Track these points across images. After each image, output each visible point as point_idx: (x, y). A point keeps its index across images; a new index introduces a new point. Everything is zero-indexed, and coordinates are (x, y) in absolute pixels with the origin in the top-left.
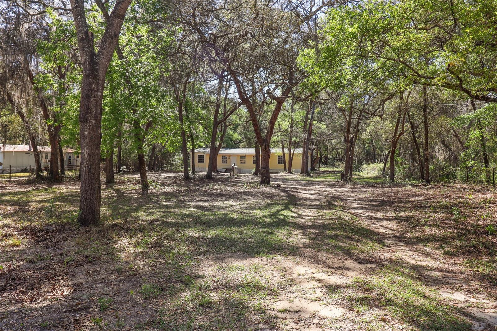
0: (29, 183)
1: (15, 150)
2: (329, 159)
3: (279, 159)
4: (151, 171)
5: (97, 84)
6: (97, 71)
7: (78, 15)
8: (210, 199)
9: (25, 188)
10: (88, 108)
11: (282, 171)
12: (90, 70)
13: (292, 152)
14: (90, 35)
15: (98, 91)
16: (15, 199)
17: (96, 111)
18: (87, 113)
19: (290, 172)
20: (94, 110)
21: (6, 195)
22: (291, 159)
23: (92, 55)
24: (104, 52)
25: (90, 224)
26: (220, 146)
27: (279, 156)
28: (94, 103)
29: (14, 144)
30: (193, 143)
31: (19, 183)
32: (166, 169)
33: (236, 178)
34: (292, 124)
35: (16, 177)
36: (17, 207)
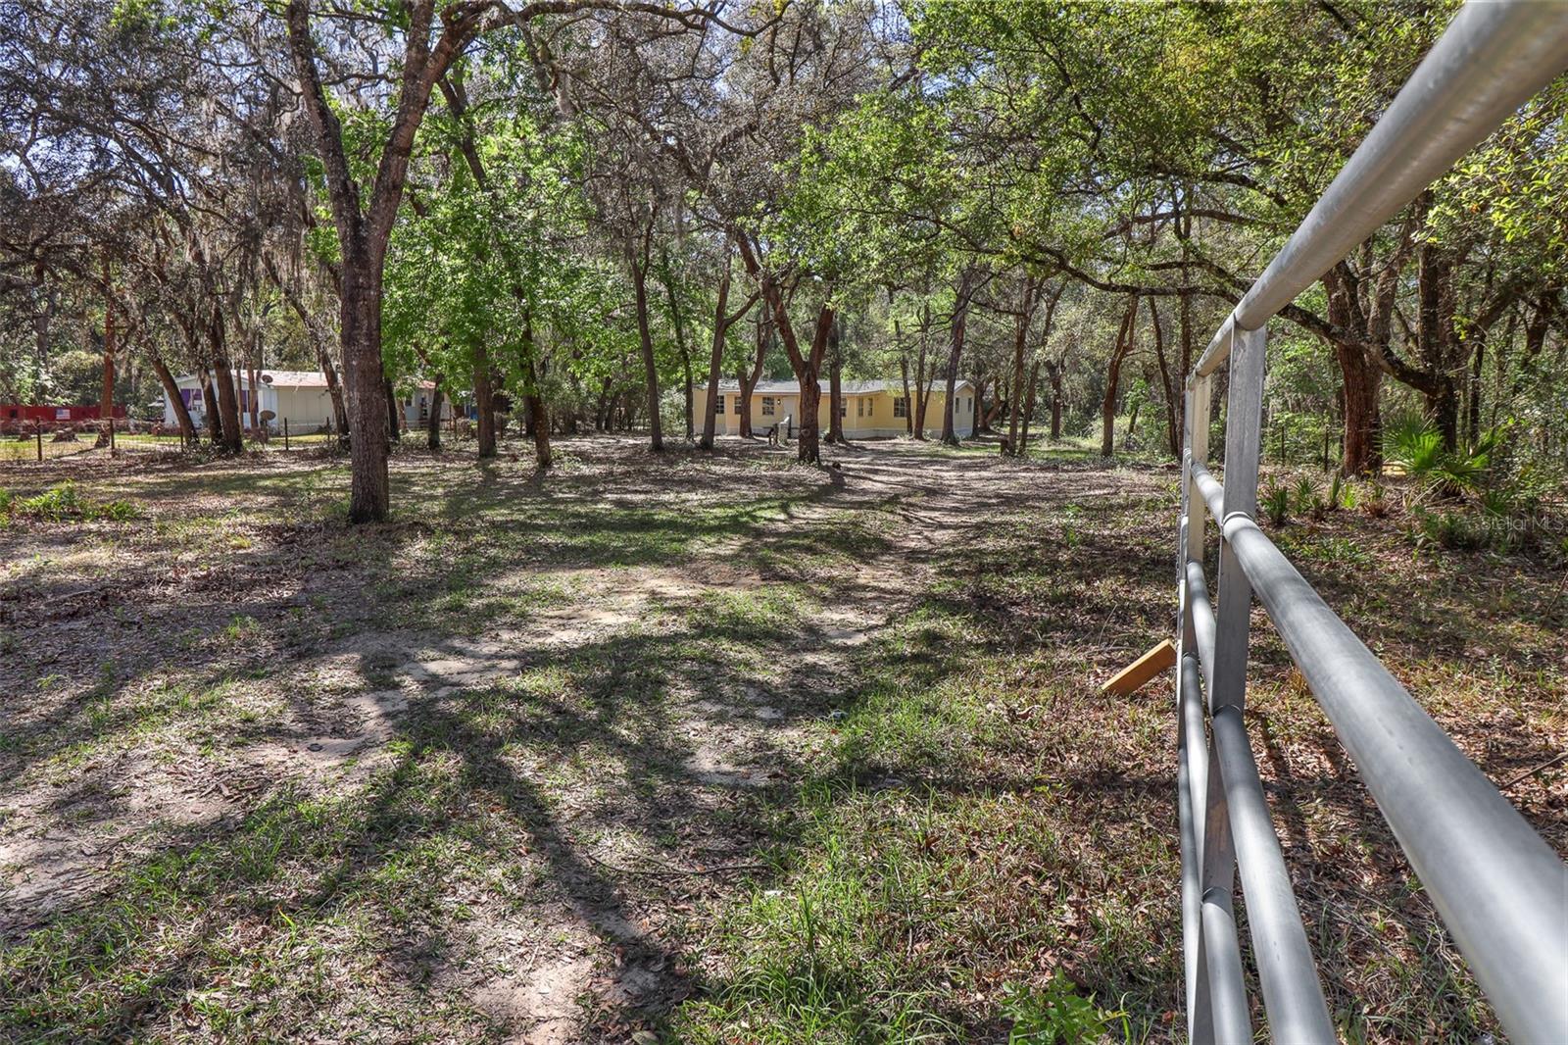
0: (322, 455)
1: (303, 384)
2: (1035, 404)
3: (896, 404)
4: (602, 432)
5: (368, 276)
6: (365, 252)
7: (328, 151)
8: (657, 488)
9: (312, 465)
10: (355, 320)
11: (902, 435)
12: (354, 251)
13: (925, 388)
14: (351, 187)
15: (370, 288)
16: (283, 484)
17: (369, 324)
18: (353, 328)
19: (919, 436)
20: (366, 322)
21: (269, 477)
22: (922, 409)
23: (357, 223)
24: (377, 217)
25: (369, 519)
26: (756, 375)
27: (896, 400)
28: (364, 309)
29: (303, 369)
30: (688, 369)
31: (303, 456)
32: (640, 428)
33: (781, 449)
34: (927, 320)
35: (299, 443)
36: (276, 498)
